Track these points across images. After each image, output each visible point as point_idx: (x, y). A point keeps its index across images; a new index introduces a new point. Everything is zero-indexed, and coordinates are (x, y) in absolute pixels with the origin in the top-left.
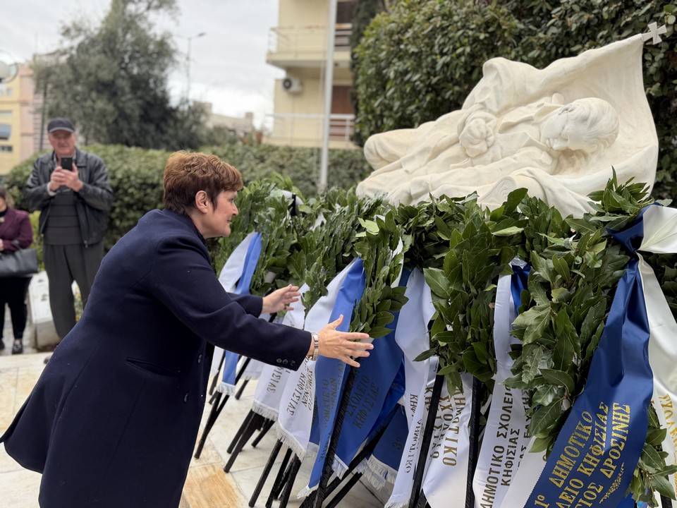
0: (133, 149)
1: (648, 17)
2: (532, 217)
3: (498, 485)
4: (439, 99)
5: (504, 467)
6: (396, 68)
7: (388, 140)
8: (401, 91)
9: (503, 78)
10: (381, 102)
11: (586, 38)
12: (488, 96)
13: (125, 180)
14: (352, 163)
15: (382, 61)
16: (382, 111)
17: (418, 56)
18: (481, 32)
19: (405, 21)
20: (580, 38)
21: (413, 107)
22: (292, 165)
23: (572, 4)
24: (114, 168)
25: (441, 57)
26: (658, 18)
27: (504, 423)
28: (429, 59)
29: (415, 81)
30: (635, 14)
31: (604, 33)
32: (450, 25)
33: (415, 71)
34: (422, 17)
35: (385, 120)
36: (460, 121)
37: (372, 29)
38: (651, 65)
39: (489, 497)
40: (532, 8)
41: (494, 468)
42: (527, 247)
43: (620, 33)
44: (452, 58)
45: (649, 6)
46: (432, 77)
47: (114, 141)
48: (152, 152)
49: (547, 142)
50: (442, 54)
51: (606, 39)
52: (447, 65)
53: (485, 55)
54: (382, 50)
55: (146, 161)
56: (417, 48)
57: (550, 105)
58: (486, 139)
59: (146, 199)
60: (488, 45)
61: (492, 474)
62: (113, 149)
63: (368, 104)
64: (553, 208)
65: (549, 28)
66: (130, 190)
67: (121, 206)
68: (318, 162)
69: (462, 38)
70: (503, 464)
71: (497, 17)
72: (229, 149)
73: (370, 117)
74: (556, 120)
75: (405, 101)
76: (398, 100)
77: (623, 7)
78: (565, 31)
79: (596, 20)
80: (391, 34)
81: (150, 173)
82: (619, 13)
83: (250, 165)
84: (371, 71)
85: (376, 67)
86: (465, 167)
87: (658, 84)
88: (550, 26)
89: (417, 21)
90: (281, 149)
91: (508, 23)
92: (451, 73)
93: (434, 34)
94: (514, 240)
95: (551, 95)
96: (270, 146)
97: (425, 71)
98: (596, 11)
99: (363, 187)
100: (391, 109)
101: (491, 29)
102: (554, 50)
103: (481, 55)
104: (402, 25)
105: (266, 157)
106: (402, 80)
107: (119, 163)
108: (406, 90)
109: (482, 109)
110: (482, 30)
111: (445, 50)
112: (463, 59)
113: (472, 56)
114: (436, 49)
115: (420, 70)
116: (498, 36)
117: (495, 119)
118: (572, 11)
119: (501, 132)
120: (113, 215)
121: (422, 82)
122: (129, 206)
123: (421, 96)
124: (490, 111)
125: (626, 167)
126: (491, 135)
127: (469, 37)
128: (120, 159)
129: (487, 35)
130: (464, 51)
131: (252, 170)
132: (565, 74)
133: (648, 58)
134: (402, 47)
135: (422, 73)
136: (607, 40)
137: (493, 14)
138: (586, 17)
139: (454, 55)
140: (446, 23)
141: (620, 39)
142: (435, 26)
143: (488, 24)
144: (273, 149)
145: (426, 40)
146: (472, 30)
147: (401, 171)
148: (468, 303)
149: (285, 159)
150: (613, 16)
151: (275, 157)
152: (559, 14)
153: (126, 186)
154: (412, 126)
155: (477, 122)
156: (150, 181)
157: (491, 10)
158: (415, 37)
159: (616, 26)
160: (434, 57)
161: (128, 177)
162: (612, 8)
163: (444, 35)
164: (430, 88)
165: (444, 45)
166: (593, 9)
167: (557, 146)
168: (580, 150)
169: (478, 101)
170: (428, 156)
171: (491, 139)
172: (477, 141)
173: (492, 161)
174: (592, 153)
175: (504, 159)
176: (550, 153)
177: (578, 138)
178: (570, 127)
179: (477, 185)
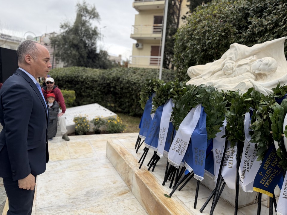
0: (88, 68)
1: (283, 30)
2: (255, 96)
3: (246, 171)
4: (206, 54)
5: (247, 166)
6: (191, 43)
7: (196, 69)
8: (192, 51)
10: (184, 54)
12: (232, 56)
13: (86, 79)
15: (185, 41)
16: (184, 57)
17: (199, 40)
18: (222, 32)
19: (194, 28)
21: (196, 57)
22: (146, 74)
23: (256, 24)
24: (82, 75)
25: (208, 40)
27: (246, 153)
28: (203, 41)
29: (198, 48)
30: (279, 28)
31: (268, 34)
33: (198, 44)
34: (201, 27)
35: (185, 60)
36: (223, 63)
37: (180, 29)
39: (244, 175)
41: (245, 166)
42: (254, 104)
43: (273, 34)
44: (212, 41)
45: (284, 26)
46: (204, 47)
47: (82, 66)
48: (95, 70)
50: (208, 39)
51: (268, 36)
52: (210, 43)
53: (223, 40)
54: (185, 37)
55: (93, 73)
56: (199, 36)
57: (253, 59)
58: (232, 69)
59: (94, 85)
61: (244, 168)
62: (81, 68)
63: (178, 55)
64: (262, 93)
65: (247, 32)
66: (88, 83)
67: (84, 88)
69: (216, 34)
70: (246, 165)
71: (228, 27)
72: (122, 69)
73: (179, 59)
74: (257, 64)
75: (193, 54)
76: (191, 54)
78: (253, 33)
79: (265, 30)
80: (188, 32)
81: (95, 77)
82: (273, 28)
83: (131, 75)
84: (180, 44)
86: (225, 78)
89: (198, 27)
90: (141, 69)
91: (233, 29)
92: (211, 46)
93: (206, 33)
94: (250, 102)
95: (253, 56)
96: (137, 68)
97: (201, 44)
98: (265, 27)
100: (188, 57)
101: (226, 32)
102: (249, 39)
103: (222, 40)
104: (193, 29)
105: (136, 72)
106: (193, 47)
107: (84, 73)
108: (194, 50)
109: (230, 60)
110: (223, 32)
111: (210, 38)
112: (216, 41)
113: (219, 40)
114: (206, 38)
115: (199, 44)
116: (229, 34)
117: (235, 63)
118: (256, 26)
119: (237, 67)
120: (82, 91)
121: (200, 48)
122: (87, 88)
123: (199, 53)
124: (233, 60)
125: (281, 79)
127: (218, 34)
128: (84, 72)
129: (225, 33)
130: (216, 39)
131: (132, 76)
132: (259, 49)
134: (193, 36)
137: (227, 26)
138: (261, 29)
139: (213, 40)
140: (210, 29)
142: (206, 30)
143: (225, 30)
145: (202, 34)
146: (219, 32)
147: (202, 79)
148: (236, 119)
149: (143, 73)
150: (271, 29)
151: (139, 72)
152: (251, 27)
153: (86, 81)
155: (229, 64)
156: (95, 80)
158: (198, 33)
159: (272, 32)
160: (205, 40)
161: (87, 78)
162: (271, 26)
163: (209, 33)
164: (203, 50)
165: (209, 36)
166: (264, 26)
167: (257, 72)
168: (264, 74)
169: (229, 57)
170: (211, 74)
171: (234, 69)
172: (229, 70)
173: (234, 76)
174: (269, 75)
175: (239, 76)
176: (254, 74)
177: (264, 70)
178: (261, 66)
179: (230, 84)
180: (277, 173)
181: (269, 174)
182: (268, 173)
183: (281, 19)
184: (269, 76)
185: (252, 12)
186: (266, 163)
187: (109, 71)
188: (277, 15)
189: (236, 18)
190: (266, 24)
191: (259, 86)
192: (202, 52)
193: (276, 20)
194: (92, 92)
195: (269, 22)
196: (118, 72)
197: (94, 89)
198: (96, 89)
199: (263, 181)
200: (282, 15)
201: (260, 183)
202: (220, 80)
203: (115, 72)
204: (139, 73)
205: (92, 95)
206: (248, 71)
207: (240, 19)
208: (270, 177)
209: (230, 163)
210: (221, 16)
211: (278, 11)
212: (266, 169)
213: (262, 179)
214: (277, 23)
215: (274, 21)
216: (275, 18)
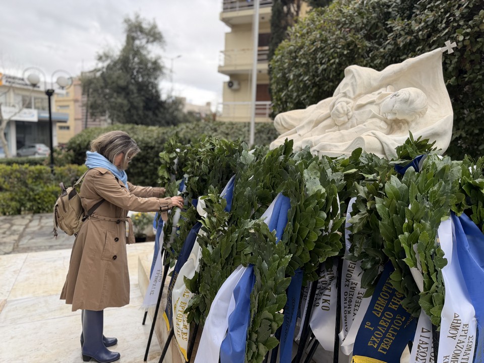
0: (140, 126)
1: (447, 36)
4: (321, 90)
6: (294, 73)
7: (288, 116)
8: (297, 87)
9: (357, 77)
10: (285, 94)
11: (410, 51)
12: (347, 89)
14: (269, 131)
15: (286, 69)
16: (286, 99)
17: (307, 65)
18: (345, 50)
19: (299, 45)
20: (406, 51)
21: (305, 96)
22: (234, 132)
23: (400, 31)
25: (321, 66)
26: (453, 37)
28: (314, 67)
29: (306, 80)
30: (438, 35)
31: (420, 47)
32: (326, 46)
33: (306, 74)
34: (309, 42)
35: (288, 104)
36: (331, 103)
37: (280, 50)
38: (450, 66)
40: (376, 34)
43: (430, 47)
44: (328, 66)
45: (447, 31)
46: (316, 78)
47: (128, 122)
48: (151, 128)
49: (384, 115)
50: (322, 64)
52: (324, 70)
53: (347, 63)
54: (286, 63)
55: (147, 133)
56: (307, 60)
57: (386, 93)
58: (347, 114)
59: (148, 155)
60: (349, 57)
62: (128, 127)
63: (278, 95)
65: (386, 45)
68: (249, 131)
69: (333, 54)
71: (354, 40)
72: (196, 125)
73: (279, 103)
74: (389, 101)
75: (300, 93)
76: (296, 92)
77: (431, 31)
78: (396, 47)
79: (415, 40)
80: (290, 52)
81: (150, 140)
82: (429, 36)
84: (279, 75)
85: (282, 73)
86: (334, 131)
87: (455, 78)
88: (387, 44)
89: (306, 44)
90: (226, 123)
91: (361, 43)
92: (327, 75)
93: (316, 52)
95: (386, 87)
96: (220, 122)
97: (311, 74)
98: (415, 34)
99: (273, 145)
100: (292, 98)
101: (351, 48)
102: (389, 59)
103: (345, 64)
104: (297, 47)
105: (218, 129)
106: (298, 80)
108: (300, 86)
109: (344, 96)
110: (345, 48)
111: (323, 61)
112: (334, 66)
113: (340, 64)
114: (318, 61)
115: (308, 73)
116: (355, 52)
117: (352, 102)
118: (401, 35)
119: (356, 110)
121: (310, 81)
123: (309, 89)
124: (349, 98)
126: (350, 112)
127: (337, 53)
128: (133, 132)
129: (349, 51)
130: (335, 62)
132: (395, 74)
133: (448, 61)
134: (297, 60)
135: (310, 75)
136: (422, 51)
137: (351, 39)
138: (409, 38)
139: (329, 64)
140: (323, 45)
141: (430, 51)
142: (317, 47)
143: (348, 45)
144: (221, 124)
145: (312, 56)
146: (339, 48)
147: (296, 135)
150: (426, 37)
151: (223, 128)
152: (392, 37)
154: (304, 107)
155: (341, 104)
156: (150, 145)
157: (350, 36)
158: (305, 54)
159: (427, 43)
160: (317, 66)
162: (424, 32)
163: (322, 53)
164: (315, 84)
165: (323, 58)
166: (413, 33)
167: (390, 117)
168: (404, 120)
169: (342, 91)
170: (312, 125)
171: (351, 114)
172: (342, 115)
173: (351, 127)
174: (412, 121)
175: (359, 126)
176: (386, 121)
177: (402, 112)
178: (397, 106)
179: (342, 142)
180: (404, 323)
181: (387, 326)
182: (384, 324)
183: (442, 17)
184: (413, 125)
185: (395, 10)
186: (378, 302)
187: (174, 129)
188: (434, 12)
189: (367, 22)
190: (417, 28)
191: (393, 144)
192: (313, 87)
193: (433, 21)
194: (145, 167)
195: (421, 26)
196: (189, 130)
197: (149, 161)
198: (152, 162)
199: (374, 342)
200: (442, 10)
201: (369, 344)
202: (325, 136)
203: (184, 131)
204: (223, 130)
205: (146, 172)
206: (374, 116)
207: (374, 23)
208: (390, 331)
209: (326, 301)
210: (341, 19)
211: (436, 4)
212: (379, 316)
213: (373, 337)
214: (436, 26)
215: (429, 23)
216: (431, 16)
